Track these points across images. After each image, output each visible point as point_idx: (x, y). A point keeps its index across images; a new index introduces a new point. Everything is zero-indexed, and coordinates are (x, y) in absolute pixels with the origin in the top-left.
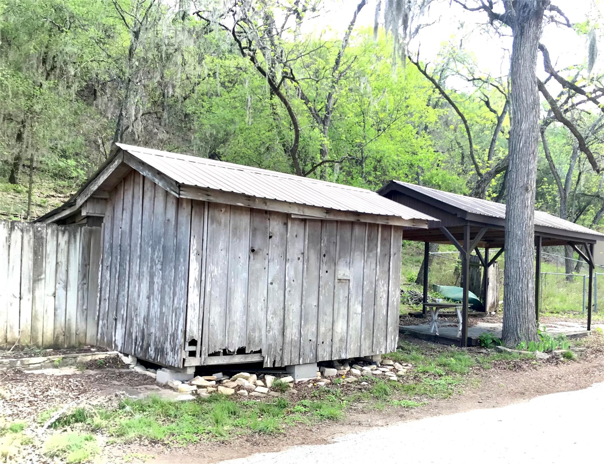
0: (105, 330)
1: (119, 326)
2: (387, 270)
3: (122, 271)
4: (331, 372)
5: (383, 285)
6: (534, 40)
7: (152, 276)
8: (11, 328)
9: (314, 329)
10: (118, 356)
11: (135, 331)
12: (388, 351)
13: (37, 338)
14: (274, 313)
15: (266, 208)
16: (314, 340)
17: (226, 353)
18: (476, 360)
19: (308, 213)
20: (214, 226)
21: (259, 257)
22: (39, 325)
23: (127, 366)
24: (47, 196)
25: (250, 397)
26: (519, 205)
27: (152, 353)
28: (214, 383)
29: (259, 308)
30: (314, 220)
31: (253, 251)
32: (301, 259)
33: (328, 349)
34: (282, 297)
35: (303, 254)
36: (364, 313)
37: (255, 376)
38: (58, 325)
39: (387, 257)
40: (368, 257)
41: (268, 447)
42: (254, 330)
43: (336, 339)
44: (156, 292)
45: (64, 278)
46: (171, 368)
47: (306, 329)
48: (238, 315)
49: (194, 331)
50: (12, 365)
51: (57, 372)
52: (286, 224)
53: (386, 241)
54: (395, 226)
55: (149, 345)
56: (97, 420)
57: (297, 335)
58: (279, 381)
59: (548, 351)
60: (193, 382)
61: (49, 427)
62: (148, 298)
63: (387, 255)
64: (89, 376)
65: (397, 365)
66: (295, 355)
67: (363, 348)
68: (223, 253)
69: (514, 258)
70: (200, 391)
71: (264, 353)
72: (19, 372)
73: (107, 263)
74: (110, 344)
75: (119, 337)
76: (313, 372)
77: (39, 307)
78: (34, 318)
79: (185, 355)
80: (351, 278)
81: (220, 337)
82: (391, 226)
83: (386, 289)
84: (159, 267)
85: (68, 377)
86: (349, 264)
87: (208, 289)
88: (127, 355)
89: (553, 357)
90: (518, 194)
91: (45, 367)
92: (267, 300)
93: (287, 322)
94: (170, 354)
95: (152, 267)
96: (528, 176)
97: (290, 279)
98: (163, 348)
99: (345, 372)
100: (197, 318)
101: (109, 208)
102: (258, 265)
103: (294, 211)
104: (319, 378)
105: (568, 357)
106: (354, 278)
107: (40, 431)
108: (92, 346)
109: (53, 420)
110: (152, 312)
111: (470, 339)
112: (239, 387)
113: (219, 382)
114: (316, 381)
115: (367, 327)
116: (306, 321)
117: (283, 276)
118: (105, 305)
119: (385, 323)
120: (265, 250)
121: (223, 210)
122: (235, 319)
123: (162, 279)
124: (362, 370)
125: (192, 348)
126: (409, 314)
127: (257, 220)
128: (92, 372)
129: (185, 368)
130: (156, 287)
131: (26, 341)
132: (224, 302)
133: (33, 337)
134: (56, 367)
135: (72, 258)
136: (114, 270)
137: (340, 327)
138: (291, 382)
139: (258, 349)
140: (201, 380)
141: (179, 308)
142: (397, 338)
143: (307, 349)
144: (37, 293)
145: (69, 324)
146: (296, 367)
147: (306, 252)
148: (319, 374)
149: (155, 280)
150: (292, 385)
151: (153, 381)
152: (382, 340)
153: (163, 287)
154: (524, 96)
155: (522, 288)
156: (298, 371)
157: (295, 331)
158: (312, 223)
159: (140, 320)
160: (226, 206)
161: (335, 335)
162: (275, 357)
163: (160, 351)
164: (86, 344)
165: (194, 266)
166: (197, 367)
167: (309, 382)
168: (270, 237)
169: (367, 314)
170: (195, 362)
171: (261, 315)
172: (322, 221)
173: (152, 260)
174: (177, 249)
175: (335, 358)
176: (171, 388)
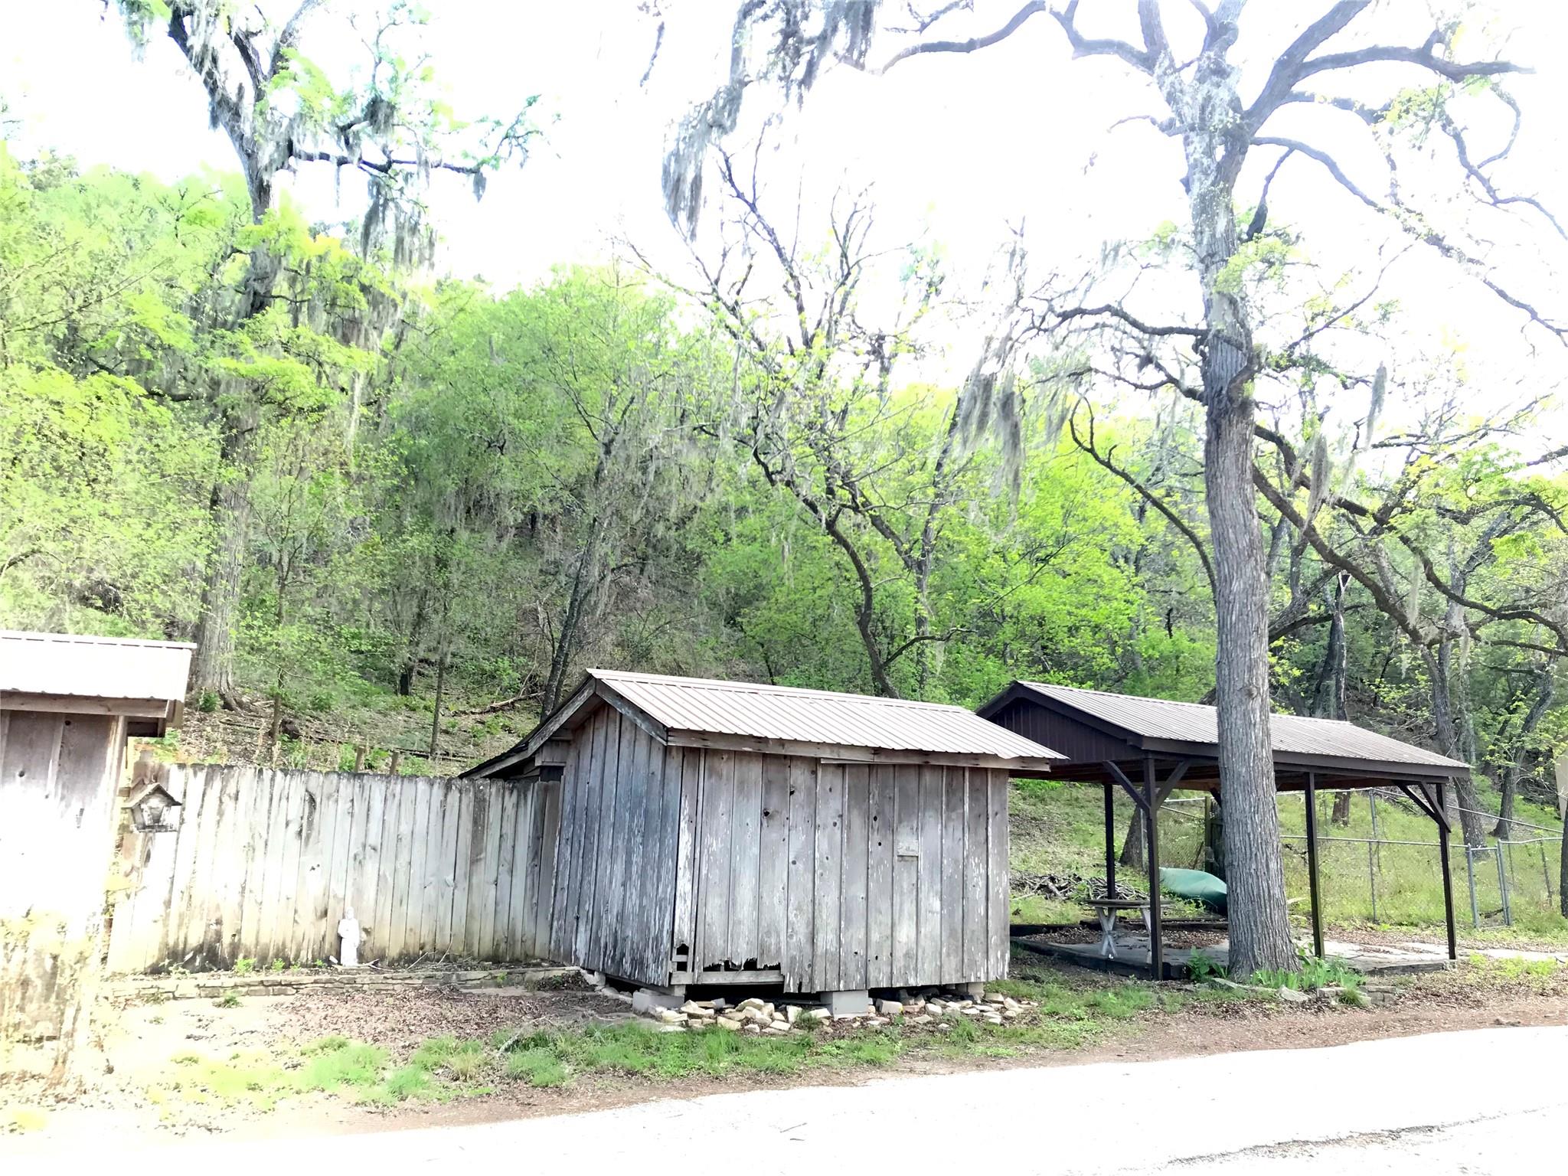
0: (561, 934)
1: (582, 929)
2: (983, 839)
3: (589, 846)
4: (892, 1007)
5: (978, 865)
6: (1240, 445)
7: (629, 854)
8: (442, 929)
9: (861, 935)
10: (578, 973)
11: (605, 936)
12: (992, 977)
13: (472, 945)
14: (799, 908)
15: (783, 752)
16: (862, 952)
17: (729, 967)
18: (1159, 999)
19: (846, 755)
20: (713, 780)
21: (776, 823)
22: (476, 927)
23: (593, 987)
24: (456, 714)
25: (763, 1034)
26: (1239, 722)
27: (627, 966)
28: (711, 1012)
29: (776, 900)
30: (856, 766)
31: (766, 814)
32: (839, 824)
33: (886, 969)
34: (810, 885)
35: (841, 816)
36: (945, 911)
37: (771, 1006)
38: (499, 928)
39: (983, 819)
40: (949, 818)
41: (772, 1084)
42: (768, 933)
43: (899, 953)
44: (634, 877)
45: (509, 857)
46: (653, 987)
47: (849, 934)
48: (745, 910)
49: (684, 931)
50: (446, 982)
51: (501, 992)
52: (814, 772)
53: (978, 793)
54: (994, 770)
55: (623, 955)
56: (562, 1045)
57: (835, 944)
58: (806, 1015)
59: (1311, 989)
60: (683, 1009)
61: (507, 1050)
62: (624, 885)
63: (981, 816)
64: (543, 1000)
65: (1009, 1001)
66: (832, 975)
67: (945, 969)
68: (725, 818)
69: (1237, 816)
70: (692, 1022)
71: (784, 970)
72: (453, 990)
73: (567, 834)
74: (569, 957)
75: (581, 945)
76: (863, 1005)
77: (476, 900)
78: (469, 916)
79: (671, 967)
80: (921, 854)
81: (720, 943)
82: (986, 769)
83: (983, 871)
84: (639, 839)
85: (517, 998)
86: (917, 831)
87: (704, 872)
88: (592, 972)
89: (1318, 1000)
90: (1236, 701)
91: (487, 986)
92: (788, 887)
93: (818, 922)
94: (653, 966)
95: (629, 840)
96: (1250, 670)
97: (821, 856)
98: (642, 958)
99: (917, 1008)
100: (688, 914)
101: (573, 754)
102: (773, 835)
103: (825, 754)
104: (873, 1015)
105: (1349, 1000)
106: (925, 853)
107: (496, 1054)
108: (543, 960)
109: (510, 1042)
110: (629, 905)
111: (1167, 965)
112: (748, 1021)
113: (719, 1011)
114: (866, 1019)
115: (952, 932)
116: (849, 921)
117: (810, 852)
118: (563, 897)
119: (983, 930)
120: (785, 814)
121: (725, 757)
122: (741, 916)
123: (643, 857)
124: (944, 1007)
125: (682, 958)
126: (1082, 923)
127: (773, 768)
128: (547, 995)
129: (671, 986)
130: (634, 869)
131: (458, 948)
132: (726, 891)
133: (468, 945)
134: (499, 986)
135: (520, 828)
136: (576, 845)
137: (905, 933)
138: (828, 1018)
139: (775, 964)
140: (693, 1007)
141: (665, 899)
142: (1008, 956)
143: (852, 967)
144: (475, 880)
145: (514, 926)
146: (835, 995)
147: (846, 814)
148: (873, 1009)
149: (634, 859)
150: (827, 1022)
151: (629, 1007)
152: (979, 957)
153: (644, 869)
154: (1232, 536)
155: (1256, 870)
156: (837, 1000)
157: (831, 937)
158: (854, 770)
159: (611, 918)
160: (728, 752)
161: (897, 946)
162: (801, 977)
163: (639, 963)
164: (533, 957)
165: (686, 838)
166: (688, 987)
167: (855, 1020)
168: (792, 793)
169: (951, 913)
170: (685, 978)
171: (780, 910)
172: (870, 766)
173: (630, 828)
174: (664, 814)
175: (898, 984)
176: (652, 1017)
